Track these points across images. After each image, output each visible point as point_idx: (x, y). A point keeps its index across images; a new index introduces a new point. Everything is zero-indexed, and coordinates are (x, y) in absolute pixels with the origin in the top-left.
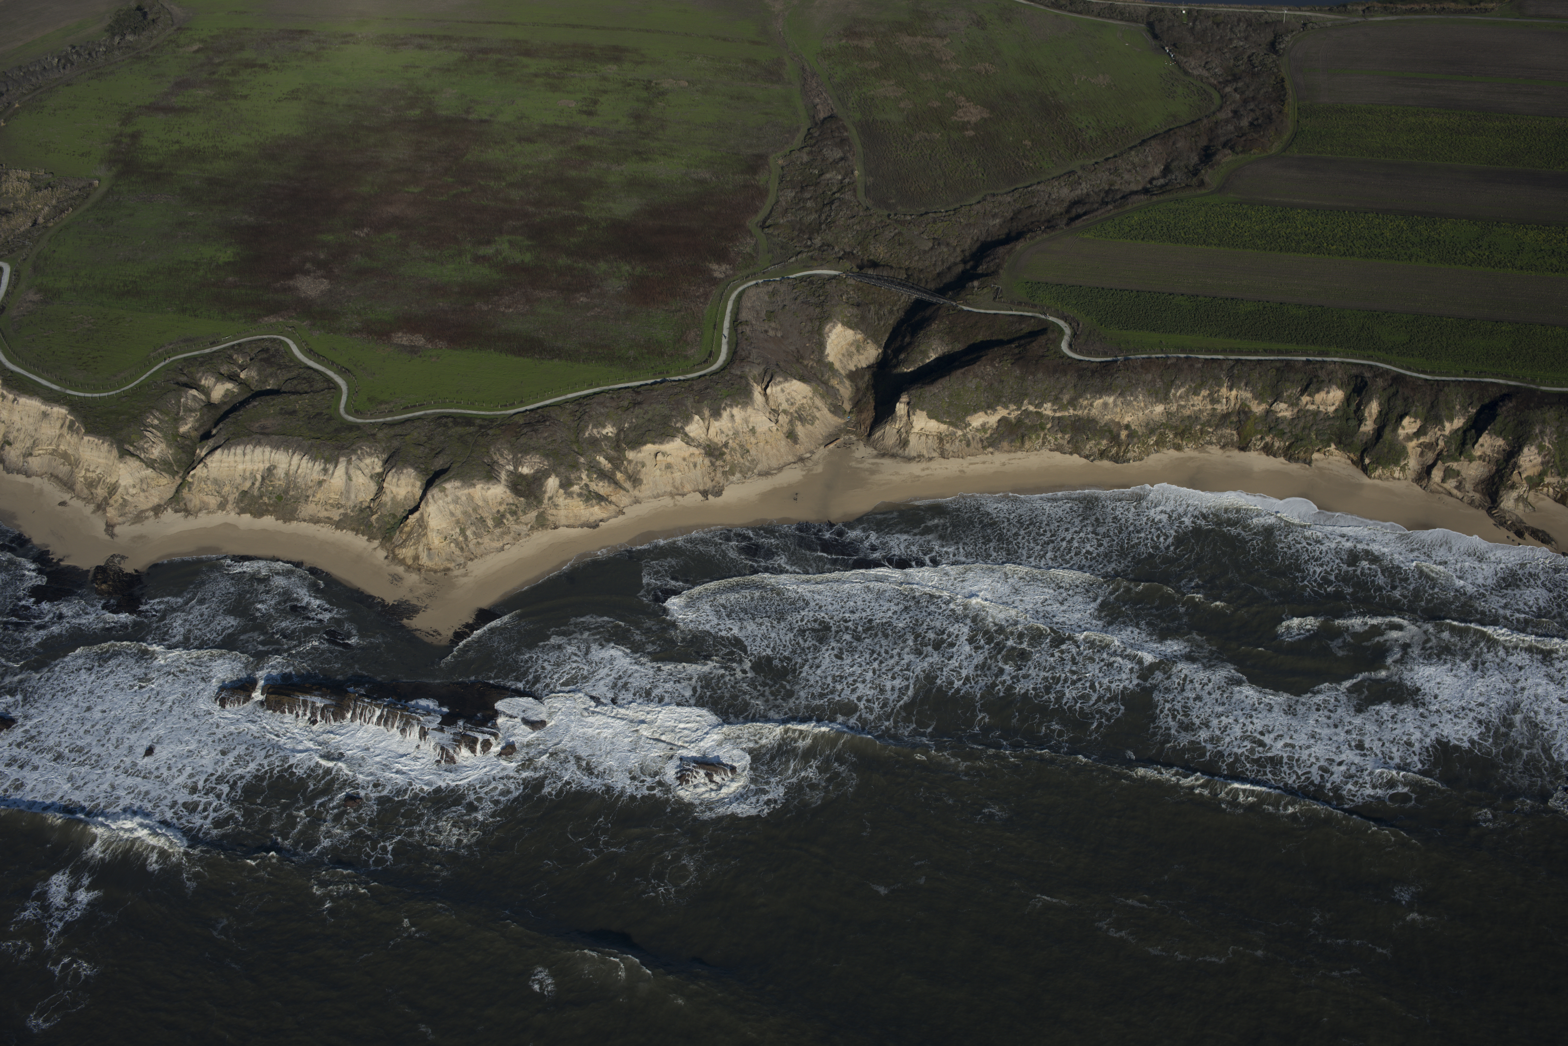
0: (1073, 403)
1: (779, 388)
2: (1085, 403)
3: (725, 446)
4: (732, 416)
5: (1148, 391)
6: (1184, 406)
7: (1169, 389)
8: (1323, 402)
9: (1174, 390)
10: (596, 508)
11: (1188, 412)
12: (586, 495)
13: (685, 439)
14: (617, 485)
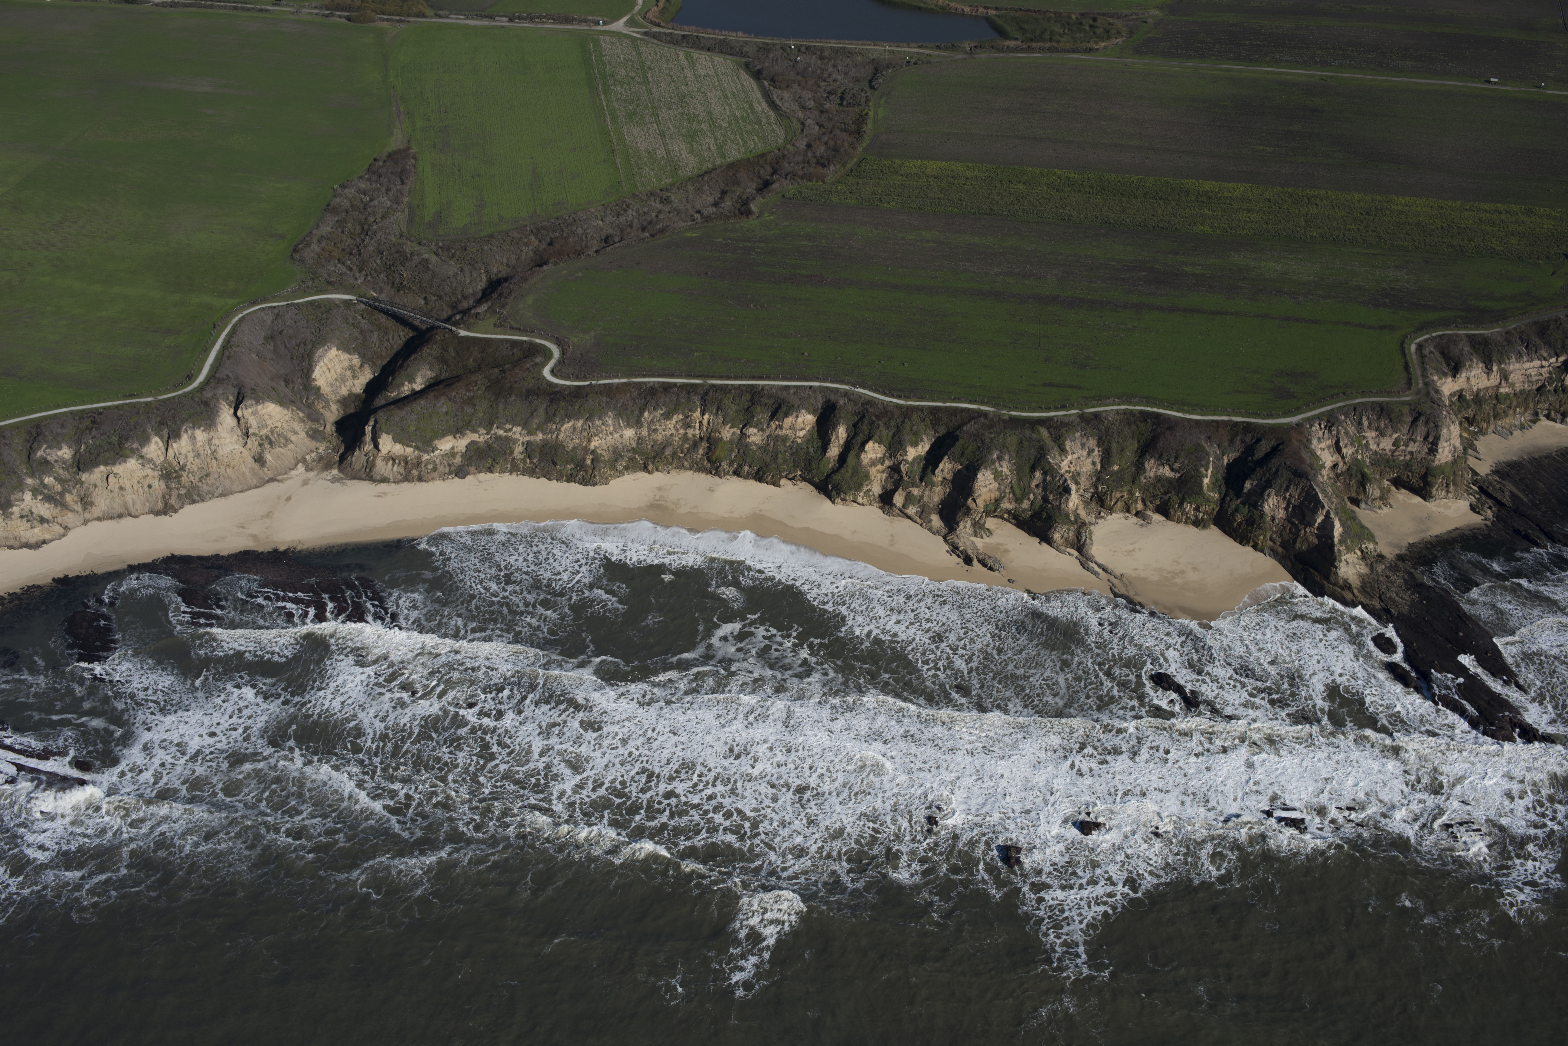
0: (541, 427)
1: (250, 410)
2: (554, 427)
3: (183, 468)
4: (193, 438)
5: (619, 415)
6: (655, 430)
7: (641, 413)
8: (792, 427)
9: (646, 414)
10: (37, 530)
11: (659, 437)
12: (28, 516)
13: (140, 461)
14: (64, 506)
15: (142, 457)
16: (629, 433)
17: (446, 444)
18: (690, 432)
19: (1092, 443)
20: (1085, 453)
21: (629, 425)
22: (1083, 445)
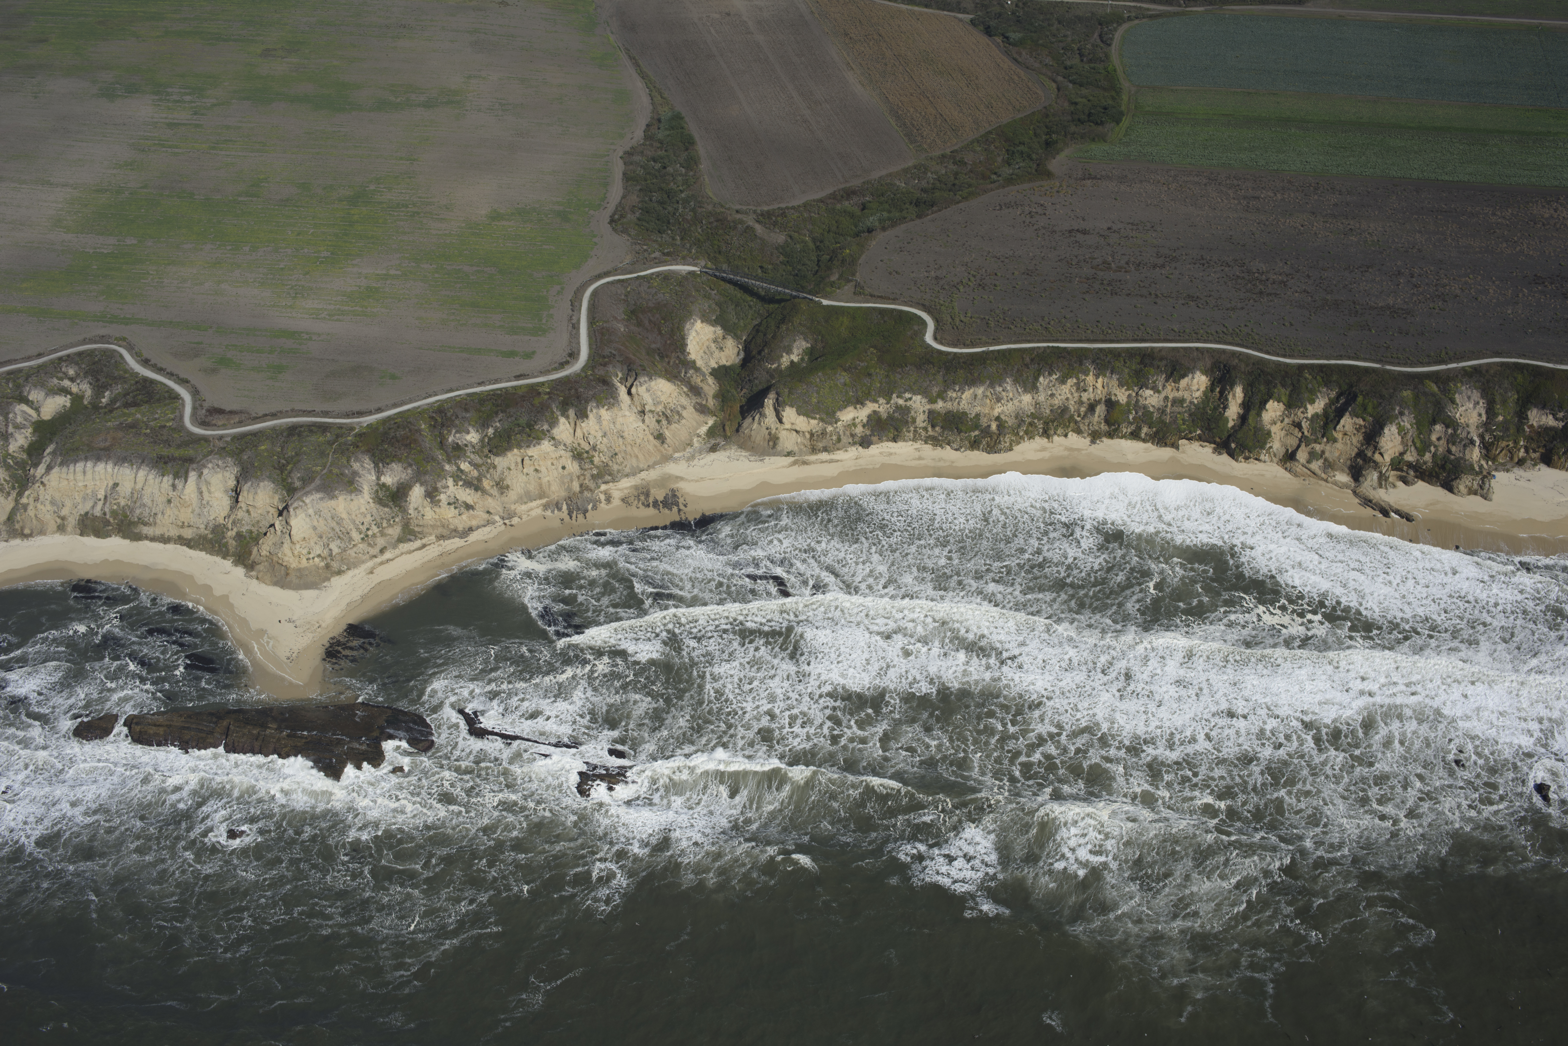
0: (942, 396)
1: (644, 387)
2: (954, 395)
3: (594, 448)
4: (599, 418)
5: (1016, 381)
6: (1052, 395)
7: (1036, 379)
8: (1188, 388)
9: (1041, 379)
10: (464, 517)
11: (1057, 402)
12: (454, 503)
13: (552, 442)
14: (484, 492)
15: (553, 438)
16: (1027, 398)
17: (847, 415)
18: (1085, 396)
19: (1476, 395)
20: (1471, 406)
21: (1026, 391)
22: (1469, 398)
